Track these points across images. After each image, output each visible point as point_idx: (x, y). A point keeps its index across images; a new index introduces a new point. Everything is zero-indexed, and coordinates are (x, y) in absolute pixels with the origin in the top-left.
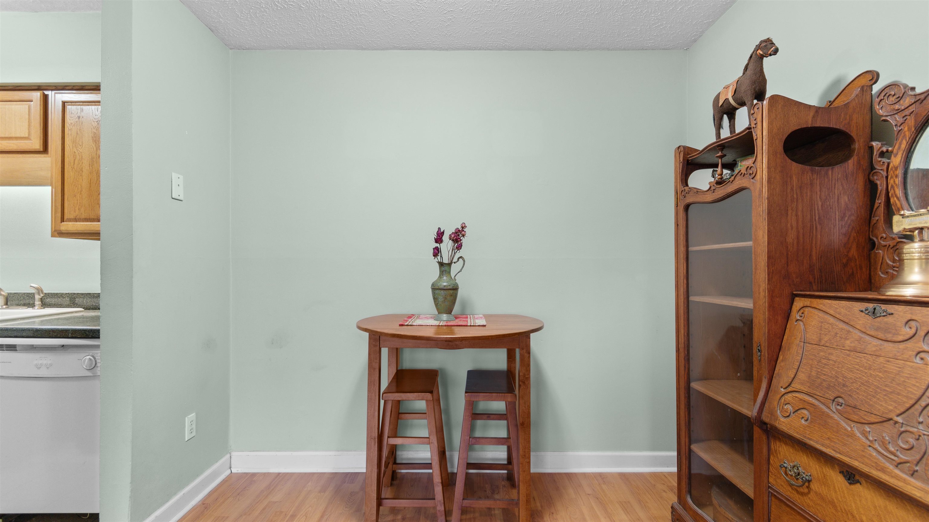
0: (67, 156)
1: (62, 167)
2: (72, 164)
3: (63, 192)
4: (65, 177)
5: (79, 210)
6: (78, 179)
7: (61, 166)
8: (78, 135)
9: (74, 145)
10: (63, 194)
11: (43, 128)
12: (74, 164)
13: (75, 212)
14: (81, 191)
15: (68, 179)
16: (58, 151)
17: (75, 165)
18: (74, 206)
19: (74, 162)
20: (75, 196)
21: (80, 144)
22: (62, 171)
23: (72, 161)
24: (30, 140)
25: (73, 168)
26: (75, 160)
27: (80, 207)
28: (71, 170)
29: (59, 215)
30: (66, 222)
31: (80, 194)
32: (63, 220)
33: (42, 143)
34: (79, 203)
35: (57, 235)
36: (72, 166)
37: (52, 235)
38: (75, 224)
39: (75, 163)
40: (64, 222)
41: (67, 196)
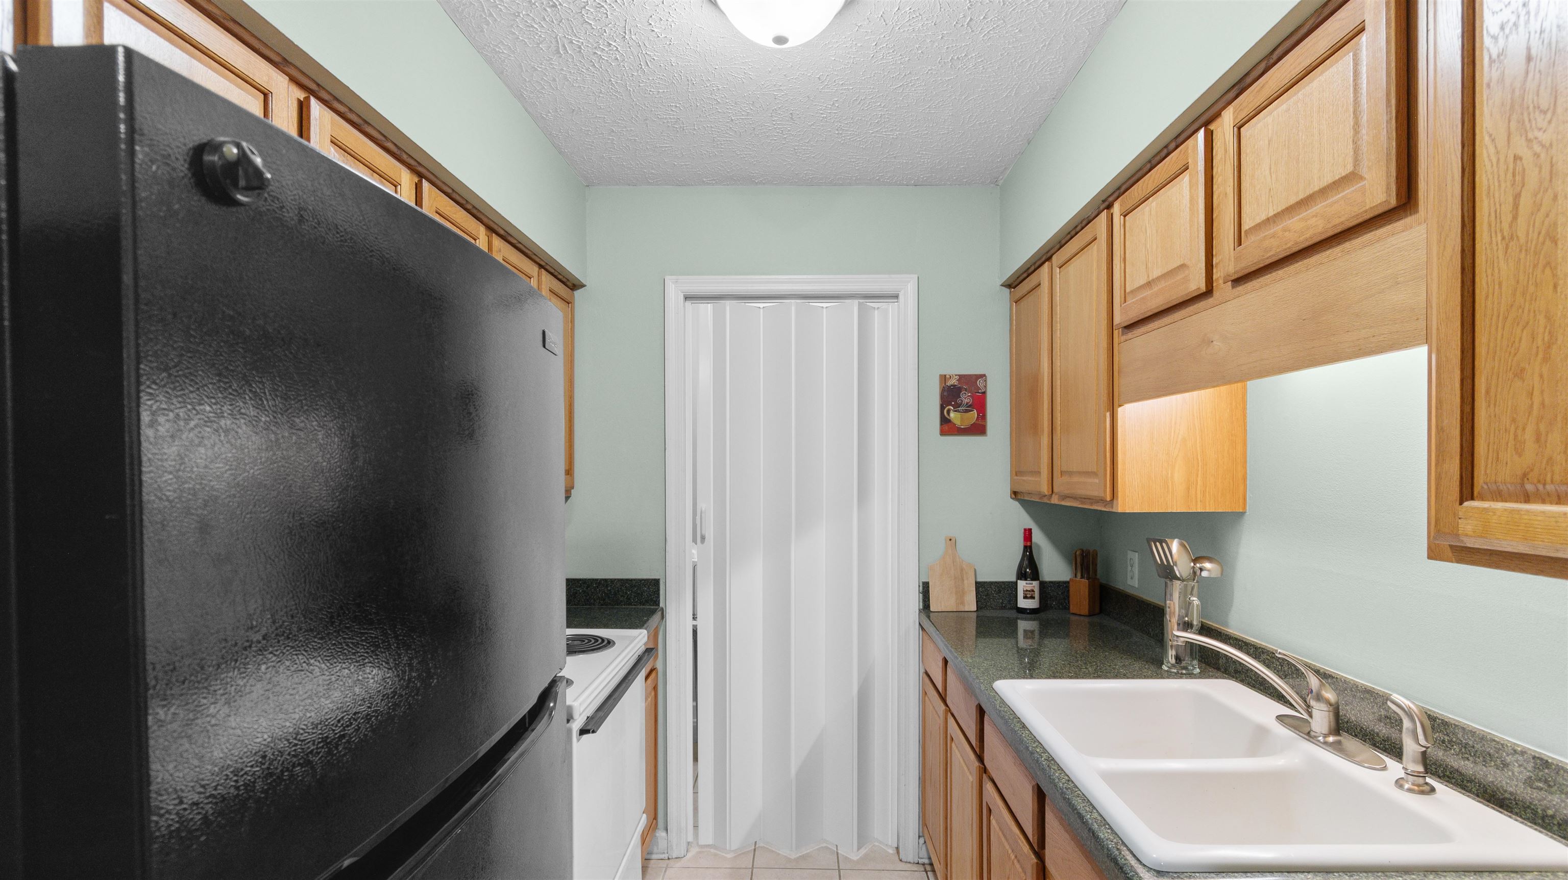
0: (1485, 188)
1: (1463, 251)
2: (1507, 218)
3: (1468, 360)
4: (1477, 291)
5: (1538, 440)
6: (1532, 289)
7: (1458, 248)
8: (1532, 64)
9: (1513, 125)
10: (1468, 373)
11: (1397, 112)
12: (1515, 218)
13: (1519, 452)
14: (1549, 347)
15: (1487, 297)
16: (1449, 178)
17: (1521, 220)
18: (1514, 420)
19: (1516, 206)
20: (1520, 374)
21: (1544, 106)
22: (1463, 269)
23: (1507, 209)
24: (1362, 178)
25: (1512, 238)
26: (1517, 197)
27: (1542, 427)
28: (1501, 254)
29: (1453, 467)
30: (1482, 499)
31: (1546, 359)
32: (1467, 491)
33: (1394, 174)
34: (1536, 407)
35: (1449, 553)
36: (1505, 226)
37: (1430, 548)
38: (1519, 511)
39: (1521, 207)
40: (1472, 499)
41: (1483, 380)
